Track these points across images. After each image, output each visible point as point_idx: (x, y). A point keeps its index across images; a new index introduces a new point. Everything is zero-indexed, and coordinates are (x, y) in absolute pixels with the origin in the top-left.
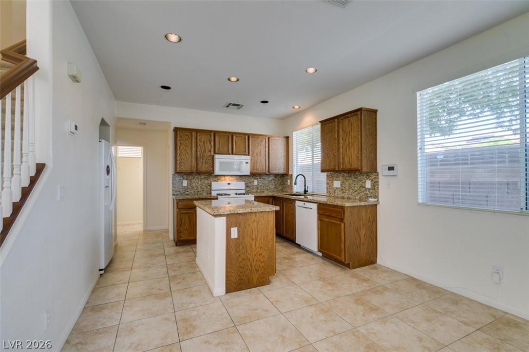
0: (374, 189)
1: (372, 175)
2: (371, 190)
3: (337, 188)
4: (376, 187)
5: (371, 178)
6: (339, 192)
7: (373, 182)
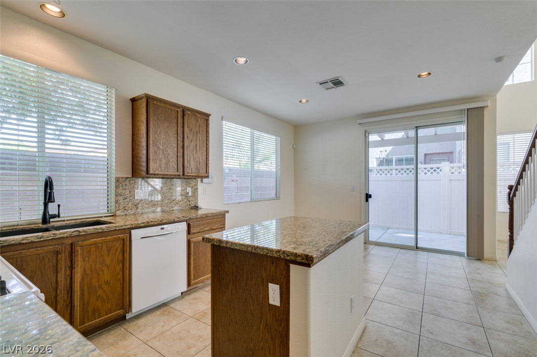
0: (195, 196)
1: (192, 182)
2: (191, 198)
3: (141, 201)
4: (196, 194)
5: (191, 185)
6: (145, 205)
7: (193, 189)
